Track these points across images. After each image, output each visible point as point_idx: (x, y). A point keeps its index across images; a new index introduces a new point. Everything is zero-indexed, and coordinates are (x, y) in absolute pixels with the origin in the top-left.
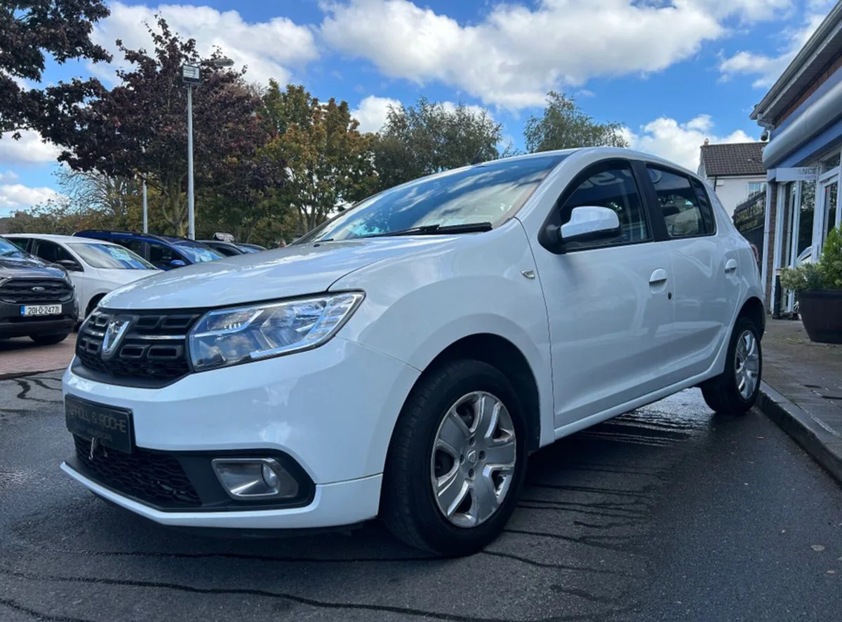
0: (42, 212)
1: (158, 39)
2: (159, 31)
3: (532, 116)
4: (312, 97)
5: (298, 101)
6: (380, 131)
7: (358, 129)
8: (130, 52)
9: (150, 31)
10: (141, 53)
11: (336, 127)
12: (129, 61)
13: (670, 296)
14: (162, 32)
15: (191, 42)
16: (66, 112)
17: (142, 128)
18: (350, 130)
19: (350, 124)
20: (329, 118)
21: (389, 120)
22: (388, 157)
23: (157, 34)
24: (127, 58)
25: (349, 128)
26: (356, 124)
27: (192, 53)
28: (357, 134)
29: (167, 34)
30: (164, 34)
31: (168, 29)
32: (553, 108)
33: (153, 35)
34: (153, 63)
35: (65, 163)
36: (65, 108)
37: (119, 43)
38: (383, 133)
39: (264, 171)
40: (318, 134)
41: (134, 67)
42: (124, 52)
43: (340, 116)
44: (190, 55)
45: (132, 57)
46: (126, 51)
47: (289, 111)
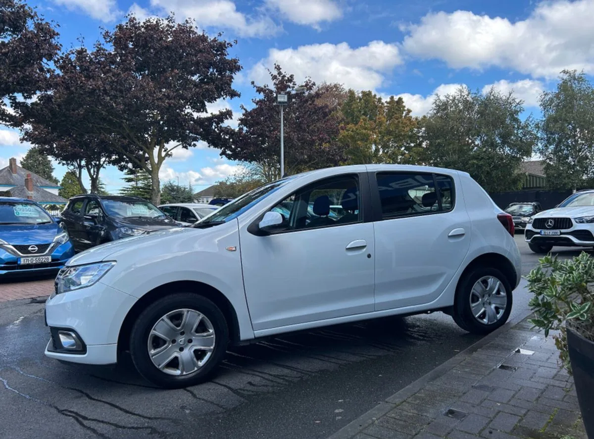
0: (231, 181)
1: (274, 77)
2: (275, 73)
3: (544, 92)
4: (377, 97)
5: (367, 102)
6: (428, 113)
7: (411, 114)
8: (259, 87)
9: (270, 73)
10: (265, 87)
11: (393, 115)
12: (258, 93)
13: (369, 256)
14: (277, 73)
15: (292, 76)
16: (216, 130)
17: (261, 133)
18: (405, 116)
19: (405, 113)
20: (389, 110)
21: (435, 105)
22: (431, 132)
23: (274, 74)
24: (257, 91)
25: (404, 115)
26: (409, 111)
27: (292, 83)
28: (410, 119)
29: (280, 73)
30: (278, 74)
31: (281, 70)
32: (565, 82)
33: (272, 75)
34: (271, 92)
35: (224, 156)
36: (215, 128)
37: (253, 83)
38: (429, 115)
39: (332, 152)
40: (380, 122)
41: (261, 96)
42: (255, 88)
43: (397, 107)
44: (291, 85)
45: (260, 90)
46: (257, 87)
47: (361, 109)
